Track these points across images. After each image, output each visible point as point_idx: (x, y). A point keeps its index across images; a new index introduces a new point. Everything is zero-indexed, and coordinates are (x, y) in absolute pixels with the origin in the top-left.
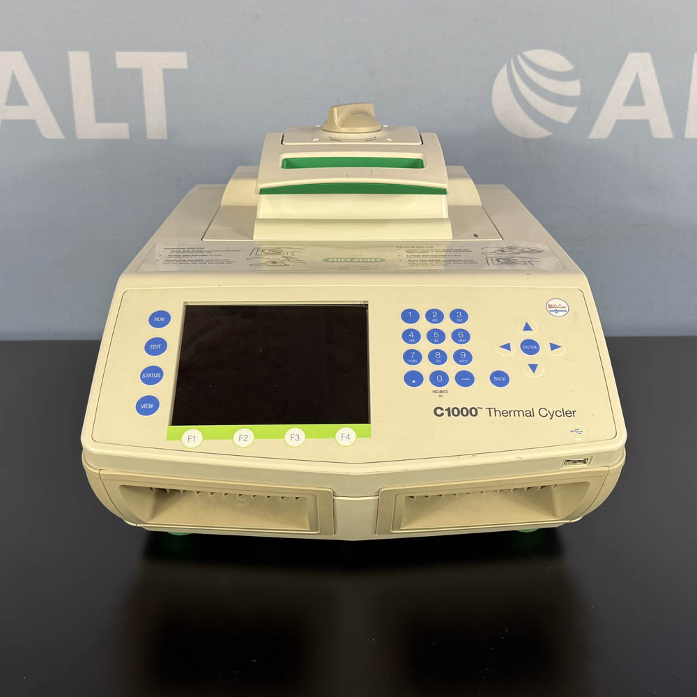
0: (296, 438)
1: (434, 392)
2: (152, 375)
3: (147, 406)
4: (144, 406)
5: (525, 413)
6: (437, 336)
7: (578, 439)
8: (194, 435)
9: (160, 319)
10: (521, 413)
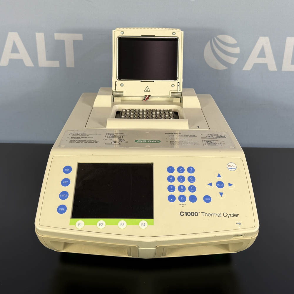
0: (123, 225)
1: (180, 204)
2: (64, 195)
3: (62, 209)
4: (61, 209)
5: (217, 215)
6: (181, 179)
7: (239, 228)
8: (81, 223)
9: (67, 170)
10: (216, 215)
